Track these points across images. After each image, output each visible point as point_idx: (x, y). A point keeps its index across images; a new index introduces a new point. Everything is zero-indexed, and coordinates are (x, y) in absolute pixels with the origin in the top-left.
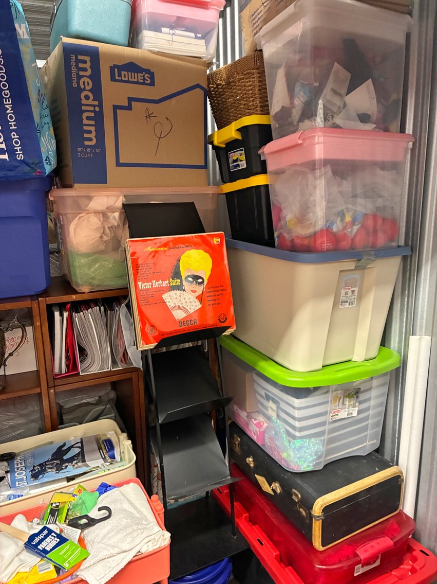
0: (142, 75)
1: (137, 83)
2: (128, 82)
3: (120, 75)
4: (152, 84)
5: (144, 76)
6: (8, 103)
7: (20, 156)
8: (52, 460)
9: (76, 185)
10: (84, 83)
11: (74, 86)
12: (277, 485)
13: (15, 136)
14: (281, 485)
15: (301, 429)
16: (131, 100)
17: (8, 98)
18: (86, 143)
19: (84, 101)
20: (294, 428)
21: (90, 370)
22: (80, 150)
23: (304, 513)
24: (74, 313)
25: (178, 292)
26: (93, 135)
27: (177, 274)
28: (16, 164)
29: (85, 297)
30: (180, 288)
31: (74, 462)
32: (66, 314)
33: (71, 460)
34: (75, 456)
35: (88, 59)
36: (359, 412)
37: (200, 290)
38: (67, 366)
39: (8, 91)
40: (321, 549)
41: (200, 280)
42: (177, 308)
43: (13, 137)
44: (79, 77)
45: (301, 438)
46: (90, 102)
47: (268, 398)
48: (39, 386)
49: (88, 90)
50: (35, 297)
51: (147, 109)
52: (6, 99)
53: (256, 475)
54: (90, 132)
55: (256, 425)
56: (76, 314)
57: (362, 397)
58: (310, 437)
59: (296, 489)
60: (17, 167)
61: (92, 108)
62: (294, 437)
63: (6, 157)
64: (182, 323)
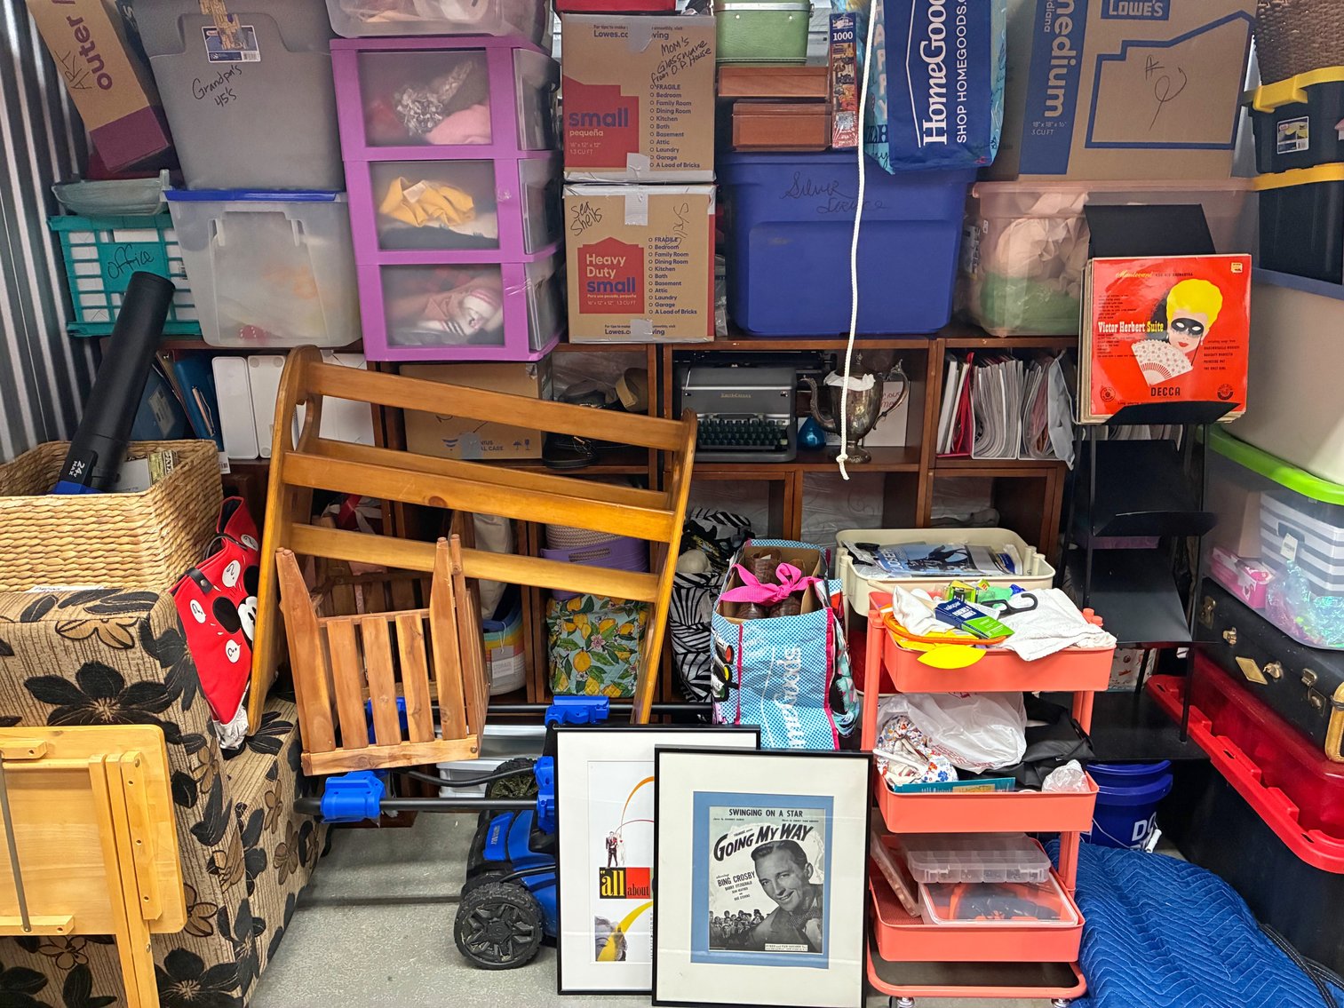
0: (1150, 4)
1: (1142, 17)
2: (1128, 17)
3: (1116, 8)
4: (1165, 17)
5: (1153, 7)
6: (962, 66)
7: (962, 138)
8: (930, 559)
9: (1021, 177)
10: (1061, 25)
11: (1045, 30)
12: (1277, 666)
13: (961, 110)
14: (1283, 667)
16: (1126, 44)
17: (964, 60)
18: (1048, 114)
19: (1056, 52)
20: (1324, 576)
21: (986, 454)
22: (1036, 124)
23: (1318, 702)
24: (976, 367)
25: (1158, 344)
26: (1058, 103)
27: (1160, 316)
28: (956, 148)
30: (1161, 337)
31: (962, 567)
32: (966, 367)
33: (958, 564)
34: (961, 561)
37: (1193, 343)
38: (955, 443)
39: (964, 50)
40: (1338, 757)
41: (1196, 329)
42: (1151, 366)
43: (958, 112)
44: (1056, 17)
45: (1334, 594)
46: (1066, 52)
47: (1283, 531)
48: (919, 462)
49: (1065, 36)
50: (933, 336)
51: (1150, 58)
52: (960, 60)
53: (1237, 658)
54: (1056, 97)
55: (1251, 575)
56: (980, 369)
59: (1309, 668)
60: (955, 152)
61: (1065, 62)
62: (1320, 592)
63: (944, 139)
64: (1156, 389)
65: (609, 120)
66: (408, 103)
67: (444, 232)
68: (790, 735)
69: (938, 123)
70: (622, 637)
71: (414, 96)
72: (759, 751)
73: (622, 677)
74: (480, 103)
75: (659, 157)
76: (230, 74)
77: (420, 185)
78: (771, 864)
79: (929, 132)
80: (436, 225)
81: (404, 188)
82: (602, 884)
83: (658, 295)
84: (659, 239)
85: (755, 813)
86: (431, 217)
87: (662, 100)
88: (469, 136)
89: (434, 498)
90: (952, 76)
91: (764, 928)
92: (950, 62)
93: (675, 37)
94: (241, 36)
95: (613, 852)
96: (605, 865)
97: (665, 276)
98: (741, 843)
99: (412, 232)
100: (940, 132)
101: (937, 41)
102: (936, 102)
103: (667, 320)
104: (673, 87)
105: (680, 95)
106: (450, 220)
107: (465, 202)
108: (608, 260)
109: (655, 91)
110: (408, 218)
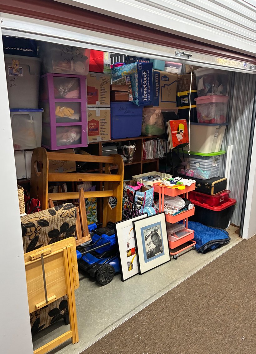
4: (168, 81)
5: (167, 79)
6: (149, 87)
7: (149, 100)
8: (149, 178)
9: (153, 107)
10: (157, 81)
13: (149, 95)
14: (200, 184)
15: (206, 168)
16: (165, 85)
18: (156, 96)
19: (157, 86)
20: (204, 168)
21: (148, 158)
22: (155, 98)
26: (157, 94)
27: (178, 130)
29: (150, 137)
30: (179, 133)
35: (158, 75)
36: (217, 165)
37: (183, 134)
39: (149, 84)
40: (213, 195)
41: (183, 131)
42: (179, 138)
44: (156, 79)
45: (206, 171)
46: (158, 86)
47: (195, 163)
49: (158, 83)
51: (167, 87)
54: (157, 93)
55: (191, 171)
56: (146, 142)
57: (218, 161)
58: (208, 170)
59: (206, 183)
60: (148, 102)
62: (204, 171)
63: (146, 100)
64: (180, 142)
65: (93, 94)
66: (61, 89)
67: (68, 118)
68: (150, 213)
69: (145, 97)
70: (94, 209)
71: (63, 87)
72: (148, 217)
73: (94, 219)
74: (76, 89)
75: (102, 102)
76: (14, 79)
77: (63, 107)
78: (154, 238)
79: (144, 98)
80: (66, 117)
81: (60, 108)
82: (127, 254)
83: (102, 131)
84: (102, 119)
85: (150, 229)
86: (65, 115)
87: (102, 90)
88: (73, 97)
89: (80, 179)
90: (147, 88)
91: (154, 251)
92: (147, 86)
93: (104, 78)
94: (19, 70)
95: (128, 247)
96: (127, 250)
97: (103, 127)
98: (149, 236)
99: (61, 118)
100: (146, 99)
101: (145, 82)
102: (145, 93)
103: (103, 136)
104: (104, 88)
105: (105, 90)
106: (69, 115)
107: (73, 112)
108: (93, 124)
109: (101, 88)
110: (61, 115)
